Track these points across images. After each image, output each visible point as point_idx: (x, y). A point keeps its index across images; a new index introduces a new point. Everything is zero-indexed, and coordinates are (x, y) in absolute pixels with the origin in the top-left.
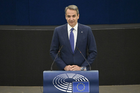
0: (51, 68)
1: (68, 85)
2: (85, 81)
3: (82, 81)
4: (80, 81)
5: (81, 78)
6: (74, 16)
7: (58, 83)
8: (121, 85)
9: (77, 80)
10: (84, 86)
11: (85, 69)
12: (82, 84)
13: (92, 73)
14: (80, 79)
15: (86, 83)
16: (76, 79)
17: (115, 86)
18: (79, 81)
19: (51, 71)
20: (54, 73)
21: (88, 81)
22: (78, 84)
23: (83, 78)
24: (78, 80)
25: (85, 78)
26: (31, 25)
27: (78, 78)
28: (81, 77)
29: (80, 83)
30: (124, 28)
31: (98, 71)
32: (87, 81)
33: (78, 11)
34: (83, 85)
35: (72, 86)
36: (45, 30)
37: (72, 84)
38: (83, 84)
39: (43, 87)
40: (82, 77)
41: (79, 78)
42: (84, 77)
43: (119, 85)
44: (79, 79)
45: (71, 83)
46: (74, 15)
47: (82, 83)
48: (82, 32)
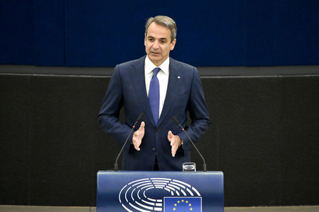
0: (116, 165)
1: (153, 204)
2: (192, 195)
3: (185, 195)
4: (182, 194)
5: (183, 189)
6: (162, 41)
7: (130, 200)
10: (190, 207)
11: (194, 167)
12: (185, 202)
13: (209, 177)
14: (182, 191)
18: (179, 194)
20: (123, 176)
21: (199, 195)
22: (177, 203)
25: (193, 189)
26: (68, 66)
27: (176, 189)
29: (180, 200)
30: (281, 76)
31: (221, 173)
32: (197, 195)
33: (175, 31)
35: (162, 207)
36: (99, 78)
37: (162, 203)
38: (189, 203)
39: (95, 208)
40: (186, 187)
41: (179, 189)
42: (190, 186)
44: (180, 192)
45: (161, 201)
46: (163, 39)
47: (185, 200)
48: (179, 77)
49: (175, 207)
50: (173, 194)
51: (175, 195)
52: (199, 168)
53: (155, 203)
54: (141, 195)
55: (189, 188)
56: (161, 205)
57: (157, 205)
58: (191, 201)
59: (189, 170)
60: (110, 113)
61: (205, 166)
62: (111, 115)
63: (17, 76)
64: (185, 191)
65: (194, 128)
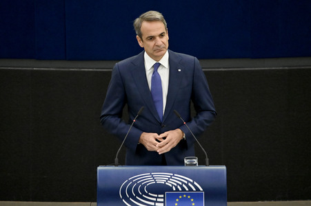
0: (116, 159)
1: (155, 199)
2: (194, 189)
3: (187, 189)
4: (183, 189)
5: (185, 184)
6: (162, 35)
7: (131, 196)
8: (279, 200)
9: (176, 187)
10: (192, 202)
11: (196, 161)
13: (211, 171)
14: (184, 186)
15: (196, 196)
16: (172, 185)
17: (266, 202)
18: (180, 189)
19: (116, 165)
21: (201, 189)
22: (178, 198)
23: (190, 184)
24: (179, 187)
25: (195, 183)
26: (69, 60)
27: (178, 184)
28: (186, 182)
29: (182, 195)
30: (286, 68)
31: (224, 168)
32: (199, 190)
34: (190, 199)
35: (164, 202)
36: (100, 72)
39: (96, 203)
40: (188, 181)
41: (181, 183)
42: (192, 181)
43: (275, 200)
44: (181, 186)
45: (162, 196)
46: (162, 33)
47: (187, 195)
48: (180, 70)
49: (177, 202)
50: (174, 189)
51: (177, 190)
52: (201, 163)
53: (157, 198)
54: (142, 190)
55: (191, 183)
56: (162, 200)
57: (158, 200)
58: (193, 196)
59: (192, 165)
60: (113, 113)
61: (207, 160)
62: (114, 116)
63: (18, 70)
64: (187, 185)
65: (197, 120)
